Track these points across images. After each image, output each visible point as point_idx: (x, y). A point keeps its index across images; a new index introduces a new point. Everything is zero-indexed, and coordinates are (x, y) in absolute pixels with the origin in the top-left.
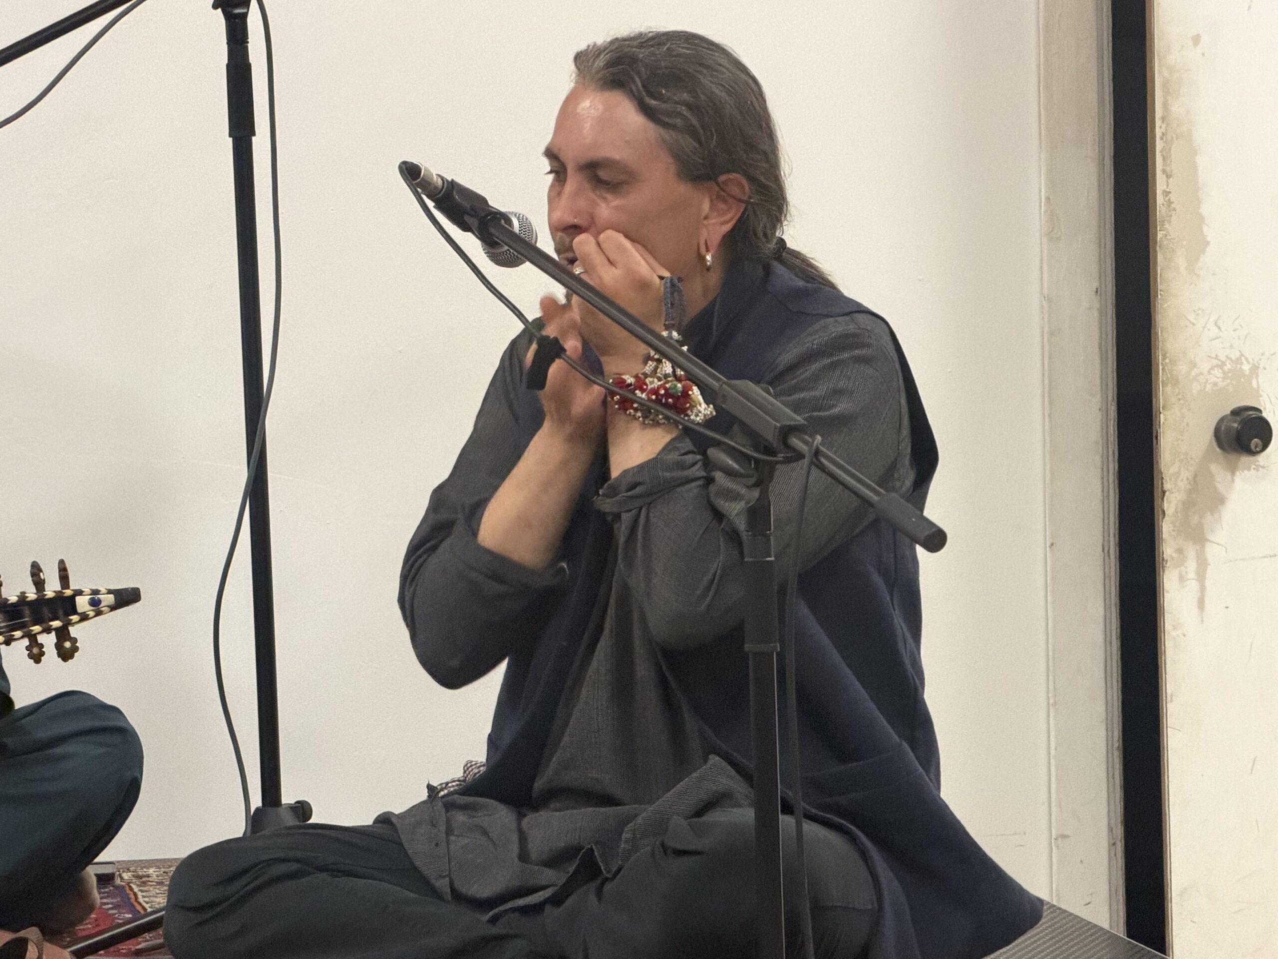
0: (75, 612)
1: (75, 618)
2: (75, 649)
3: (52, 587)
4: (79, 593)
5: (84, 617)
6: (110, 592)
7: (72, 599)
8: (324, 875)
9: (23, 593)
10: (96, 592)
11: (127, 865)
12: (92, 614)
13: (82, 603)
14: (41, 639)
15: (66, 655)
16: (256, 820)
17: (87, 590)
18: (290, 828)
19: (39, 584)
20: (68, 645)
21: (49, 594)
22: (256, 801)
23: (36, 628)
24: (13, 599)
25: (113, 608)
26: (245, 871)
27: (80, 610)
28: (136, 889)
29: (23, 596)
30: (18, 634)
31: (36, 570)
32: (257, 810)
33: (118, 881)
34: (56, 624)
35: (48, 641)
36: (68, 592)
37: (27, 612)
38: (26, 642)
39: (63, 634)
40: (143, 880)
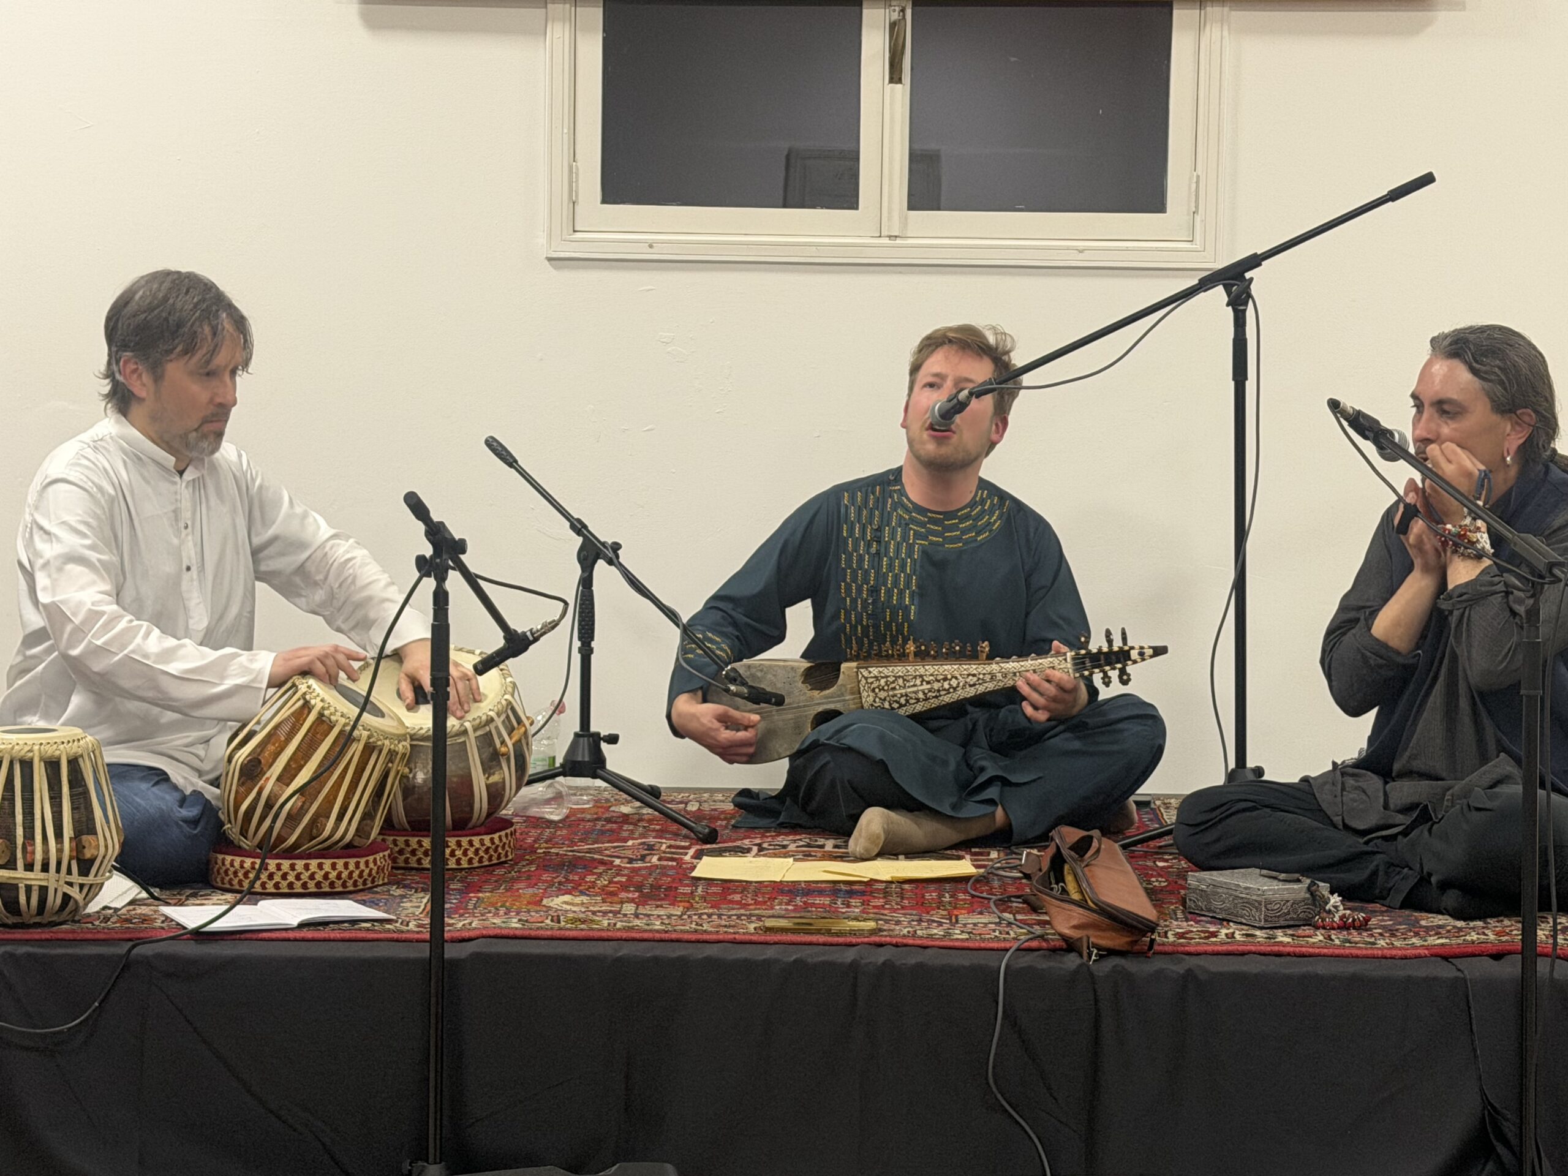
0: (1130, 659)
1: (1129, 663)
2: (1129, 680)
3: (1117, 644)
4: (1132, 648)
5: (1135, 662)
6: (1150, 647)
7: (1128, 652)
8: (1268, 810)
9: (1100, 647)
10: (1142, 648)
11: (1158, 797)
12: (1139, 660)
13: (1134, 654)
14: (1110, 673)
15: (1125, 682)
16: (1231, 776)
17: (1137, 647)
18: (1251, 781)
19: (1110, 642)
20: (1125, 677)
21: (1115, 649)
22: (1232, 765)
23: (1107, 668)
24: (1095, 651)
25: (1151, 657)
26: (1222, 805)
27: (1133, 657)
28: (1162, 810)
29: (1100, 649)
30: (1097, 670)
31: (1108, 634)
32: (1233, 770)
33: (1153, 806)
34: (1119, 666)
35: (1114, 674)
36: (1126, 648)
37: (1102, 657)
38: (1101, 675)
39: (1123, 672)
40: (1167, 806)
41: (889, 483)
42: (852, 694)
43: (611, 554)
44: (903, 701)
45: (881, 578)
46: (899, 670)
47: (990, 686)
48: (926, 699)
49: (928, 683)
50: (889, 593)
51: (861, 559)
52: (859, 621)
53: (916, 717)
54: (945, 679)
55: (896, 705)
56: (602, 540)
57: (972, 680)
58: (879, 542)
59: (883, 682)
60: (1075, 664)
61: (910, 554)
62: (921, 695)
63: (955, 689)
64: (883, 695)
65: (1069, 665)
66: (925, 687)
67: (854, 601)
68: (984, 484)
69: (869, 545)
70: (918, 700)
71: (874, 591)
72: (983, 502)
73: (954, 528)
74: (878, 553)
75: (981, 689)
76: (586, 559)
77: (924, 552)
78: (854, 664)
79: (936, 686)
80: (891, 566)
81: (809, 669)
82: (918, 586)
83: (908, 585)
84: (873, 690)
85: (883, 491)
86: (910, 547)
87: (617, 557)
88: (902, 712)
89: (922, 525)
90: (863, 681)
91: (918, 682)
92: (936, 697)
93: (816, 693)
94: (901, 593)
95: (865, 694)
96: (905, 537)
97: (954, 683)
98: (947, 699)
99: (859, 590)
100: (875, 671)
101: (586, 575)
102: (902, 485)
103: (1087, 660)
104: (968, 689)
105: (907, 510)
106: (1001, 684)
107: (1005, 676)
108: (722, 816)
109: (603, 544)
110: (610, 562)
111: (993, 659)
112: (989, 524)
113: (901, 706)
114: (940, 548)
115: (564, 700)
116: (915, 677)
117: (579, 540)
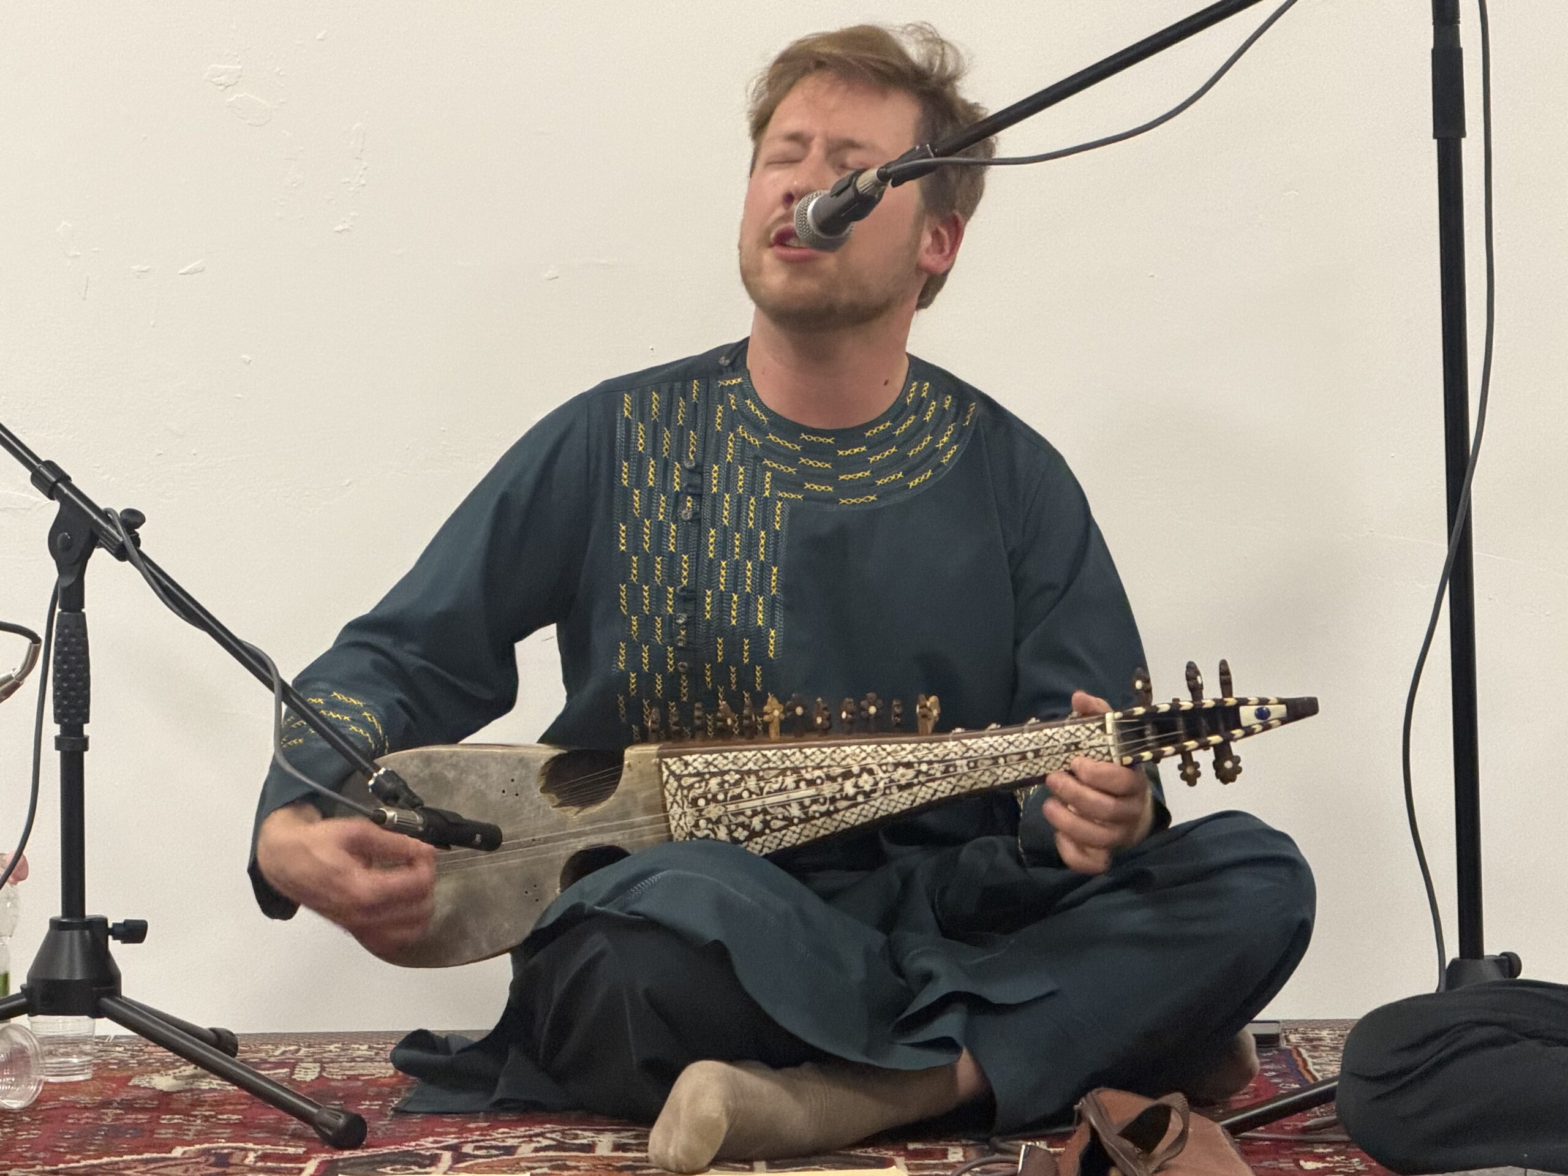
0: (1238, 725)
1: (1238, 732)
2: (1237, 770)
3: (1211, 694)
4: (1244, 702)
5: (1249, 732)
6: (1281, 702)
7: (1235, 710)
8: (1532, 1043)
9: (1176, 701)
10: (1263, 702)
11: (1294, 1026)
12: (1258, 728)
13: (1247, 715)
14: (1197, 756)
15: (1226, 776)
16: (1451, 974)
17: (1253, 699)
18: (1495, 983)
19: (1196, 690)
20: (1228, 764)
21: (1208, 702)
22: (1453, 951)
23: (1191, 744)
24: (1164, 707)
25: (1284, 721)
26: (1436, 1036)
27: (1244, 723)
28: (1305, 1054)
29: (1175, 704)
30: (1169, 749)
31: (1192, 673)
32: (1454, 962)
33: (1283, 1045)
34: (1215, 739)
35: (1205, 758)
36: (1231, 701)
37: (1180, 722)
38: (1178, 759)
39: (1222, 752)
40: (1314, 1044)
41: (720, 372)
42: (648, 810)
43: (122, 537)
44: (757, 823)
45: (704, 572)
46: (749, 757)
47: (944, 788)
48: (807, 819)
49: (811, 783)
50: (722, 602)
51: (660, 531)
52: (657, 660)
54: (847, 775)
55: (741, 834)
56: (102, 506)
57: (903, 775)
58: (698, 497)
59: (714, 783)
60: (1123, 737)
61: (765, 521)
62: (795, 811)
63: (867, 795)
64: (714, 811)
65: (1110, 740)
66: (805, 792)
68: (920, 369)
69: (677, 501)
70: (789, 821)
71: (690, 598)
72: (920, 405)
73: (859, 462)
74: (697, 519)
75: (923, 794)
76: (68, 546)
77: (794, 512)
78: (653, 749)
79: (828, 789)
80: (724, 547)
81: (555, 760)
82: (784, 587)
83: (761, 586)
84: (694, 802)
85: (706, 390)
86: (766, 506)
87: (136, 541)
88: (754, 847)
89: (791, 459)
90: (673, 784)
91: (790, 781)
92: (828, 814)
93: (572, 814)
94: (747, 602)
95: (676, 811)
96: (754, 486)
97: (866, 781)
98: (852, 817)
99: (658, 596)
100: (697, 761)
101: (69, 581)
102: (747, 375)
103: (1149, 729)
104: (896, 794)
105: (756, 427)
106: (967, 783)
107: (973, 764)
108: (372, 1091)
109: (105, 514)
110: (121, 553)
111: (948, 730)
112: (933, 452)
113: (753, 834)
114: (829, 508)
115: (24, 853)
116: (783, 772)
117: (54, 507)
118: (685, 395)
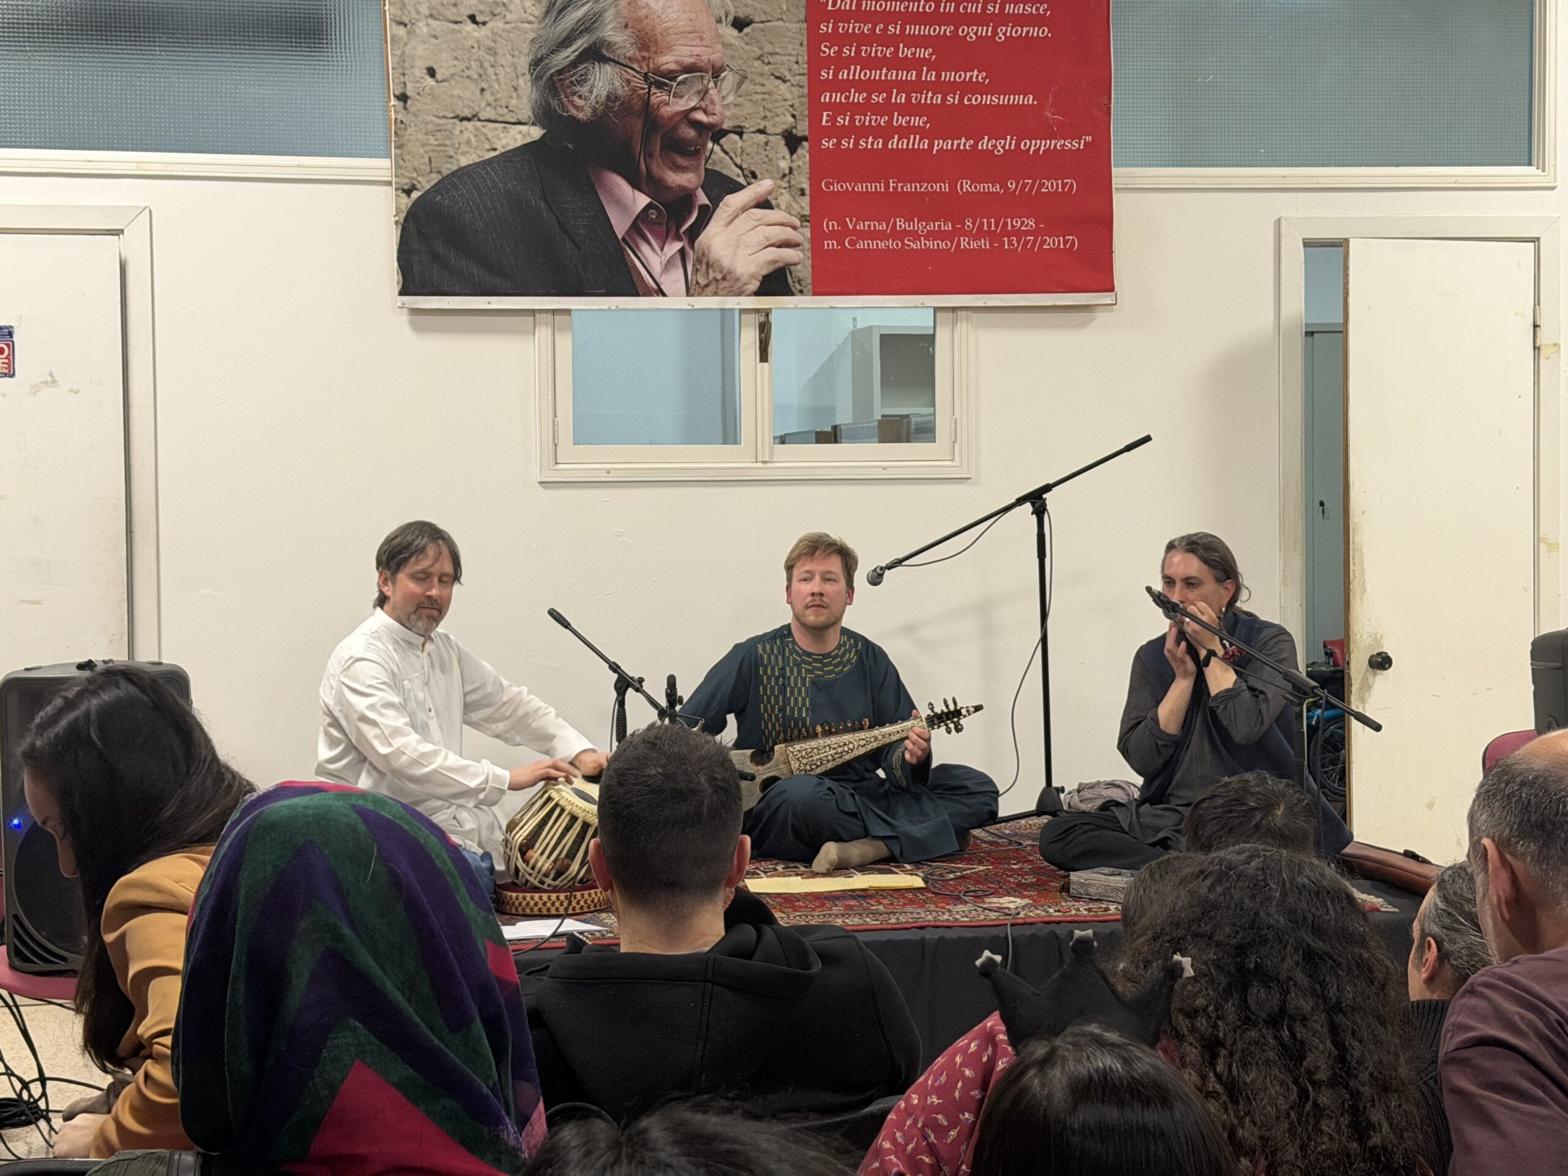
0: (960, 715)
1: (960, 717)
2: (962, 728)
3: (952, 707)
4: (962, 708)
5: (965, 716)
6: (972, 707)
7: (959, 711)
10: (967, 707)
13: (964, 712)
14: (950, 726)
15: (958, 731)
17: (965, 706)
19: (947, 706)
20: (959, 727)
21: (951, 710)
23: (949, 722)
24: (939, 712)
25: (974, 712)
29: (942, 711)
30: (941, 725)
31: (945, 701)
34: (954, 720)
35: (952, 726)
36: (957, 709)
37: (944, 717)
38: (944, 728)
39: (957, 724)
41: (784, 636)
42: (784, 763)
44: (818, 763)
45: (786, 701)
46: (814, 743)
47: (875, 745)
48: (834, 760)
49: (834, 749)
50: (792, 710)
51: (772, 688)
53: (828, 774)
54: (845, 745)
55: (814, 767)
56: (631, 676)
57: (862, 743)
58: (784, 677)
59: (804, 753)
60: (927, 723)
61: (804, 684)
62: (830, 758)
63: (852, 750)
64: (805, 761)
65: (925, 723)
66: (833, 752)
67: (770, 716)
68: (845, 631)
69: (777, 679)
70: (828, 761)
71: (782, 710)
72: (845, 643)
73: (830, 664)
74: (783, 684)
75: (869, 747)
76: (620, 688)
77: (813, 683)
79: (840, 750)
80: (792, 693)
81: (753, 753)
82: (810, 705)
83: (804, 704)
84: (798, 759)
85: (782, 642)
86: (804, 680)
89: (810, 664)
90: (791, 755)
91: (827, 749)
92: (840, 757)
93: (760, 768)
94: (800, 710)
95: (793, 763)
96: (799, 673)
97: (851, 746)
98: (848, 757)
99: (773, 708)
100: (798, 747)
102: (793, 637)
103: (935, 719)
104: (860, 748)
105: (798, 654)
106: (882, 742)
107: (884, 737)
109: (632, 678)
111: (873, 727)
112: (850, 659)
113: (818, 766)
114: (822, 679)
116: (825, 747)
117: (616, 676)
118: (776, 644)
